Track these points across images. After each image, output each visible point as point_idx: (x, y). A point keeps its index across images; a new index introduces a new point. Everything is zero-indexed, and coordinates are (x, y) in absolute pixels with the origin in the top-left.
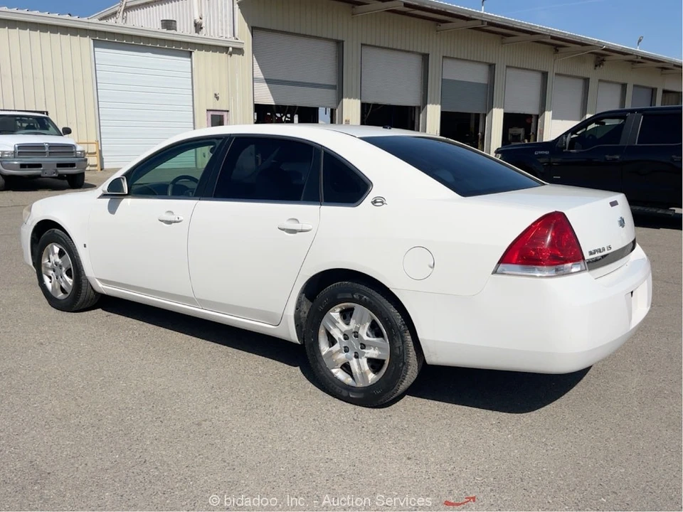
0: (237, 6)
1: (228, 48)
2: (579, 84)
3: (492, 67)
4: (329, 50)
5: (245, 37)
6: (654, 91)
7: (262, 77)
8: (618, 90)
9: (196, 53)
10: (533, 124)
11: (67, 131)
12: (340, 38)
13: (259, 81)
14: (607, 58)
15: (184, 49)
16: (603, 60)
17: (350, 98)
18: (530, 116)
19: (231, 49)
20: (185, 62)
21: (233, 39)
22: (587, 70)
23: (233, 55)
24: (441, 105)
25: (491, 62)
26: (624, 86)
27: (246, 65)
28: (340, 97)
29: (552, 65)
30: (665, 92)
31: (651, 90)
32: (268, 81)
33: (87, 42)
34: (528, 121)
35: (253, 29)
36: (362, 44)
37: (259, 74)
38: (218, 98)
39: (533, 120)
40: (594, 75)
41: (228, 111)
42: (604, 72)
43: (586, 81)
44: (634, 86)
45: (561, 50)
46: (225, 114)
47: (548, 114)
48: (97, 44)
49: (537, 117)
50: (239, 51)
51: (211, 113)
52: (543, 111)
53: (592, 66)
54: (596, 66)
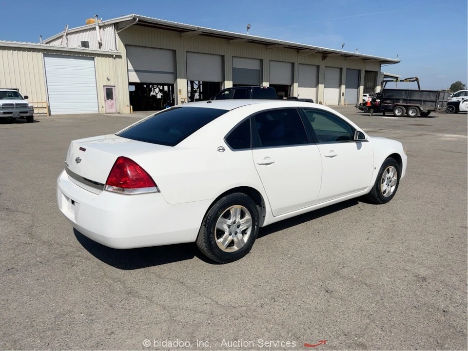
0: (117, 35)
1: (113, 55)
2: (314, 69)
3: (261, 61)
4: (168, 55)
5: (122, 50)
6: (360, 71)
7: (132, 69)
8: (338, 71)
9: (96, 58)
10: (289, 90)
11: (26, 97)
12: (174, 49)
13: (131, 71)
14: (328, 55)
15: (91, 56)
16: (326, 56)
17: (181, 78)
18: (287, 86)
19: (114, 56)
20: (90, 62)
21: (116, 51)
22: (318, 61)
23: (116, 59)
24: (233, 81)
25: (260, 58)
26: (341, 69)
27: (123, 63)
28: (176, 78)
29: (297, 59)
30: (366, 72)
31: (358, 71)
32: (136, 71)
33: (40, 55)
34: (286, 88)
35: (126, 46)
36: (186, 52)
37: (131, 67)
38: (109, 80)
39: (289, 88)
40: (322, 64)
41: (115, 86)
42: (327, 62)
43: (318, 67)
44: (347, 69)
45: (300, 51)
46: (113, 88)
47: (296, 85)
48: (45, 55)
49: (290, 86)
50: (120, 57)
51: (106, 87)
52: (293, 84)
53: (321, 59)
54: (323, 59)
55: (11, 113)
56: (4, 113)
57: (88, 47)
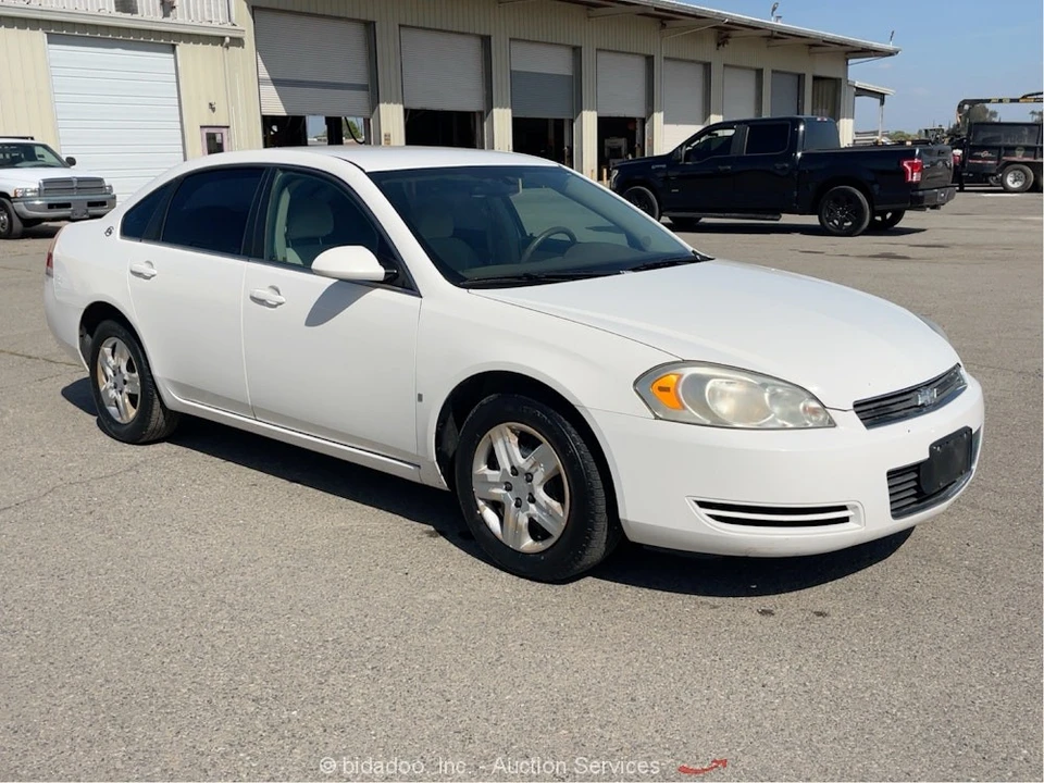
1: (223, 38)
2: (698, 72)
3: (576, 51)
4: (354, 37)
5: (245, 24)
6: (800, 78)
7: (269, 77)
8: (751, 79)
9: (181, 47)
10: (638, 132)
11: (71, 162)
12: (370, 18)
13: (266, 84)
14: (733, 33)
15: (164, 41)
16: (728, 37)
17: (388, 102)
18: (632, 120)
19: (227, 40)
20: (165, 59)
21: (228, 25)
22: (707, 51)
23: (230, 48)
24: (512, 108)
25: (575, 44)
26: (759, 72)
27: (248, 61)
28: (374, 103)
29: (659, 46)
30: (816, 79)
31: (796, 79)
32: (276, 82)
33: (40, 36)
34: (631, 127)
35: (254, 10)
36: (400, 25)
37: (264, 74)
38: (213, 109)
39: (638, 126)
40: (717, 58)
41: (228, 127)
42: (729, 54)
43: (707, 66)
44: (773, 71)
45: (670, 24)
46: (224, 130)
47: (658, 117)
48: (52, 39)
49: (643, 121)
50: (238, 42)
51: (206, 130)
52: (650, 113)
53: (714, 45)
54: (719, 45)
55: (67, 205)
56: (51, 206)
57: (134, 11)
